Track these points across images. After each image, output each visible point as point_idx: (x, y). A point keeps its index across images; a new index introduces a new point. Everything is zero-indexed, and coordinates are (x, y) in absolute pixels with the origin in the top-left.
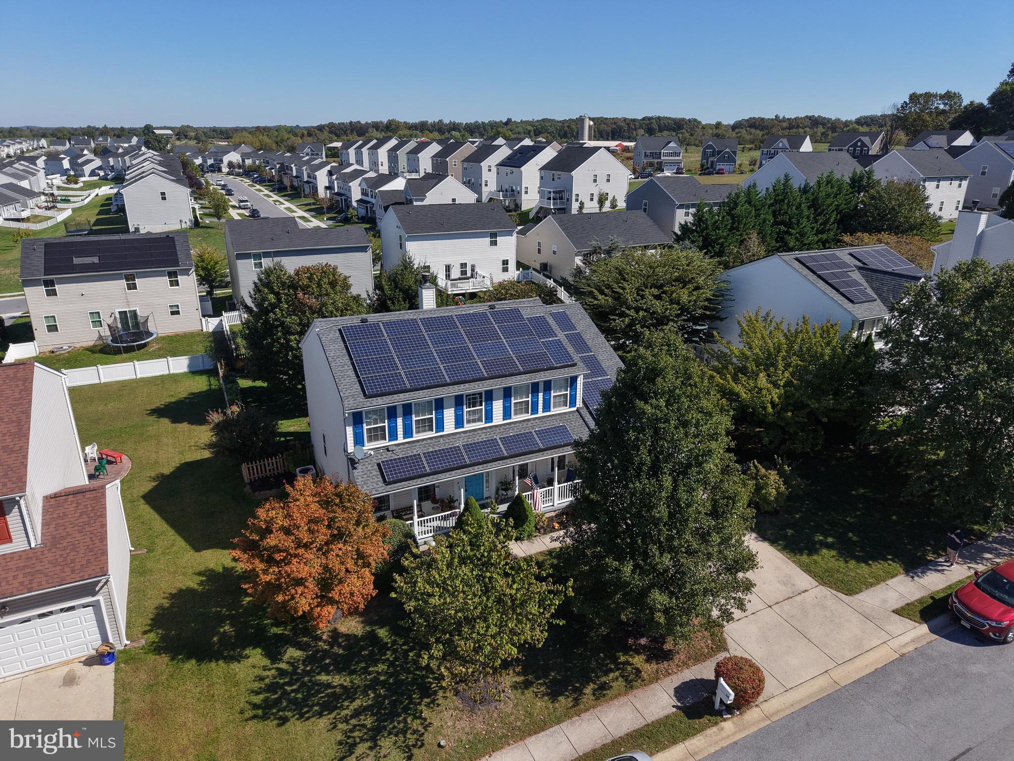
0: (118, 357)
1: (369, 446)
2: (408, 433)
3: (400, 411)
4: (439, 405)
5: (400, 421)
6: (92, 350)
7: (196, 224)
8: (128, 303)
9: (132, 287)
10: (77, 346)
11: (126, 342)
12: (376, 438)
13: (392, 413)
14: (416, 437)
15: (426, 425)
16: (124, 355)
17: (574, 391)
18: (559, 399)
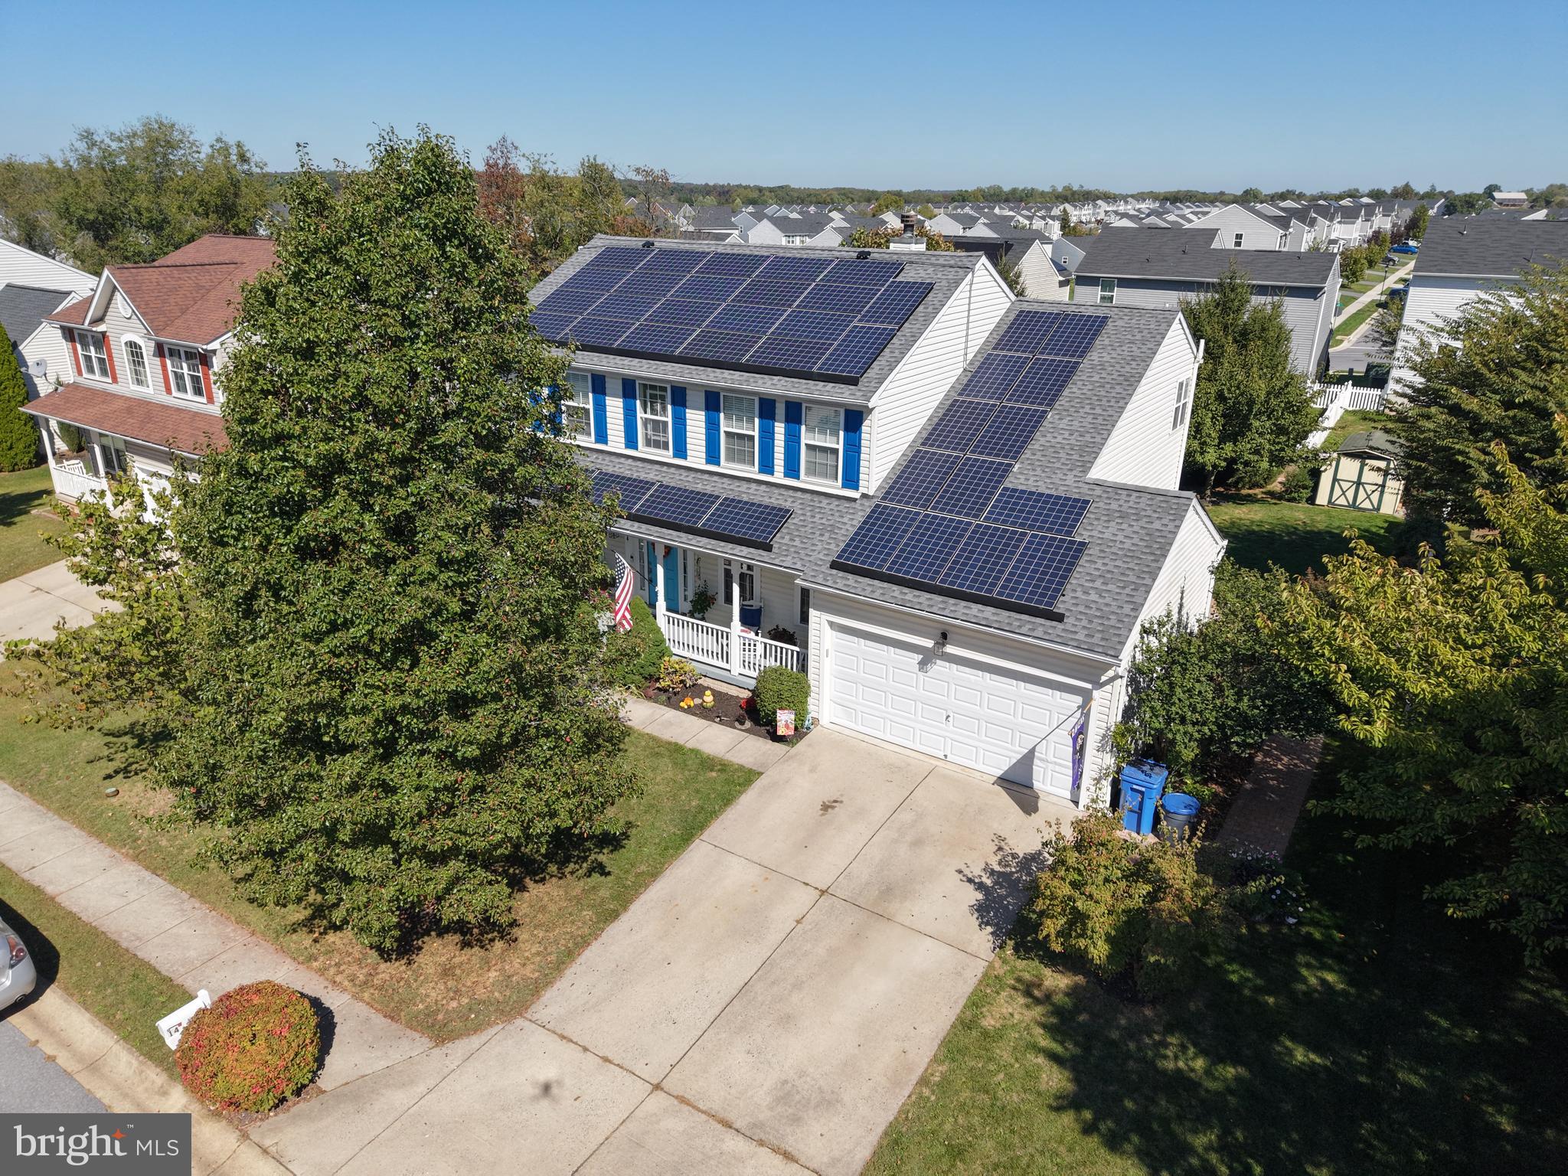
17: (853, 449)
18: (820, 458)
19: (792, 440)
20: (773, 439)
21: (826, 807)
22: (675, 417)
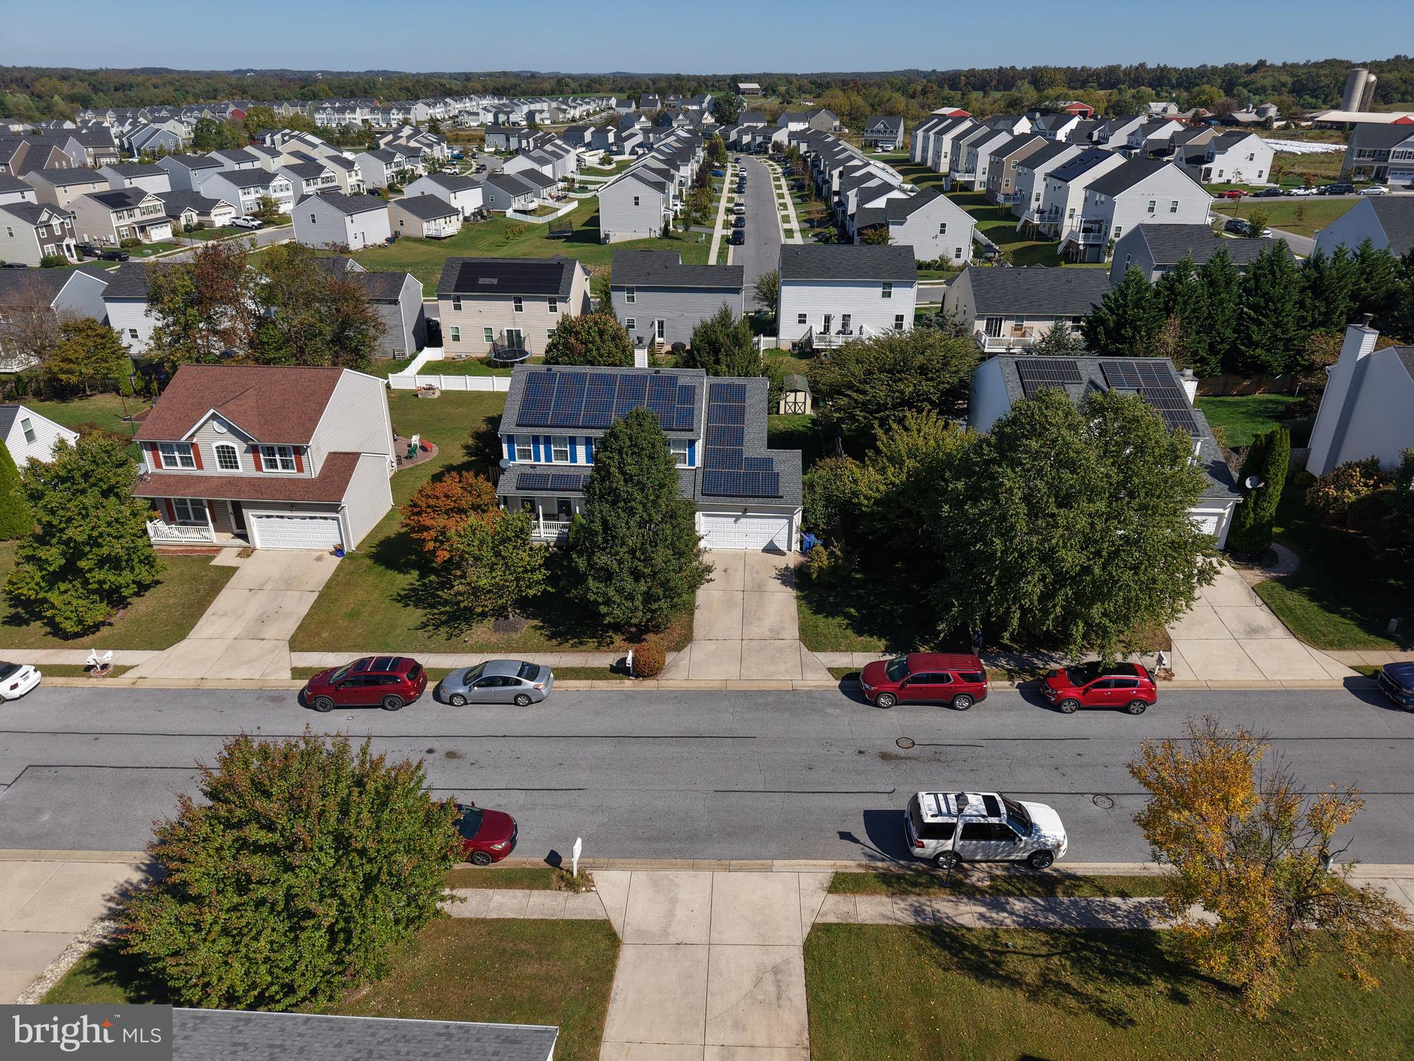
0: (496, 370)
1: (519, 461)
2: (548, 458)
3: (542, 440)
4: (573, 441)
5: (542, 447)
6: (481, 361)
7: (666, 232)
8: (515, 324)
9: (519, 309)
10: (473, 356)
11: (503, 358)
12: (525, 457)
13: (536, 440)
14: (554, 462)
15: (561, 455)
16: (501, 370)
21: (725, 571)
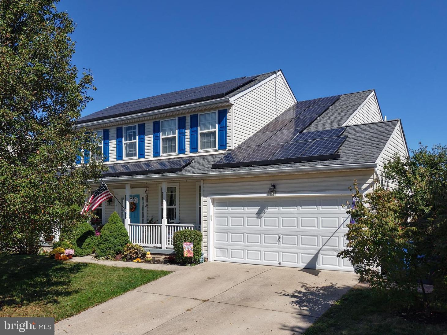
17: (223, 129)
18: (207, 139)
19: (194, 134)
20: (185, 136)
21: (209, 279)
22: (139, 139)
